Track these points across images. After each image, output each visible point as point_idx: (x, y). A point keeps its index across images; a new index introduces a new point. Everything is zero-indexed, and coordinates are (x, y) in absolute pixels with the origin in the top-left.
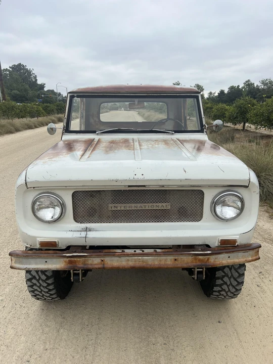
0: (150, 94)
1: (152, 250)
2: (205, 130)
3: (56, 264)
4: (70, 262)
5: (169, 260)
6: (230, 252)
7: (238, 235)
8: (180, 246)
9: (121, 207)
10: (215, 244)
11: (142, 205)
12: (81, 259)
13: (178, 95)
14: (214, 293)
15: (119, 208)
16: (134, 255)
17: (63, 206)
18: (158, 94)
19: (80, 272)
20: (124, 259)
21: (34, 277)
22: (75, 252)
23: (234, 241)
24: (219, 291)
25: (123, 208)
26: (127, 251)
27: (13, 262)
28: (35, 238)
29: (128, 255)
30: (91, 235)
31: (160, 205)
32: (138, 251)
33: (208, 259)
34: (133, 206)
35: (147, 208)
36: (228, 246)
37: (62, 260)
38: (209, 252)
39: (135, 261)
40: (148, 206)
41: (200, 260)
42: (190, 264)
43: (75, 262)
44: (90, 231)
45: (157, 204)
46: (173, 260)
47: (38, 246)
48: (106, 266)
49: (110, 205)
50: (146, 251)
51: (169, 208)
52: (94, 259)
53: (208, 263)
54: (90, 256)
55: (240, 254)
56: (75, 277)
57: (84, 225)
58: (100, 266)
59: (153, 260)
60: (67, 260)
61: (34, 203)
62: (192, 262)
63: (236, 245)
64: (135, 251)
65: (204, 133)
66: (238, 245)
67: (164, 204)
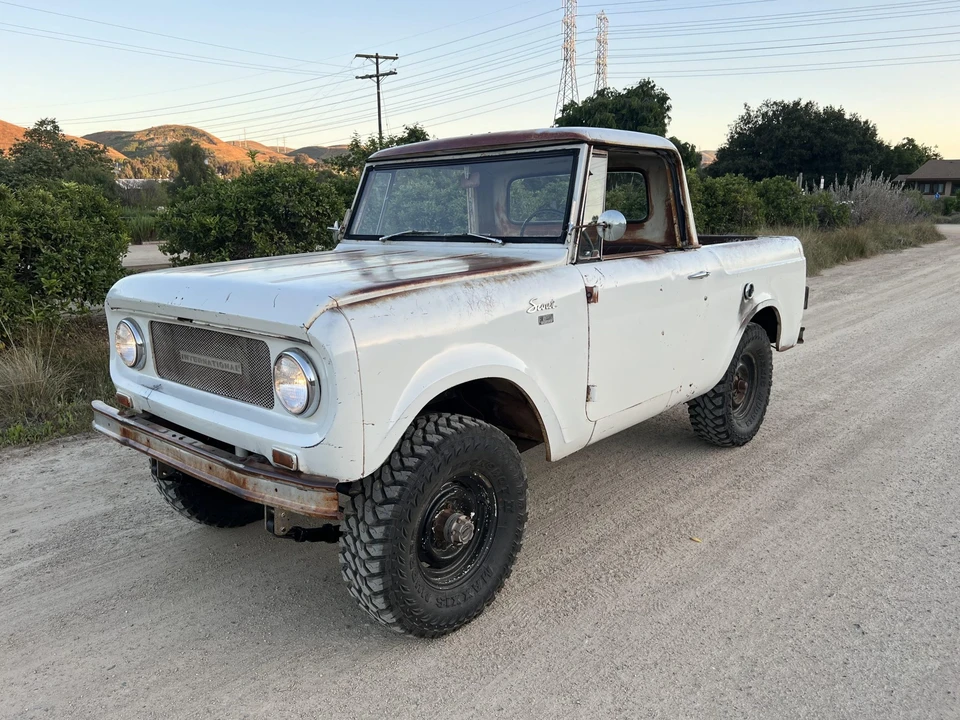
0: (488, 154)
2: (568, 238)
6: (276, 479)
7: (298, 448)
9: (191, 358)
11: (211, 359)
13: (538, 150)
15: (189, 360)
16: (169, 441)
18: (502, 153)
20: (166, 446)
23: (290, 461)
30: (153, 396)
31: (230, 364)
32: (179, 435)
34: (202, 360)
36: (283, 468)
37: (118, 426)
38: (241, 466)
39: (175, 453)
40: (217, 364)
41: (236, 481)
42: (224, 484)
43: (128, 434)
46: (207, 467)
50: (185, 438)
51: (240, 373)
55: (294, 490)
58: (145, 448)
59: (188, 458)
62: (227, 480)
63: (294, 468)
64: (174, 436)
65: (565, 246)
66: (298, 472)
67: (234, 364)
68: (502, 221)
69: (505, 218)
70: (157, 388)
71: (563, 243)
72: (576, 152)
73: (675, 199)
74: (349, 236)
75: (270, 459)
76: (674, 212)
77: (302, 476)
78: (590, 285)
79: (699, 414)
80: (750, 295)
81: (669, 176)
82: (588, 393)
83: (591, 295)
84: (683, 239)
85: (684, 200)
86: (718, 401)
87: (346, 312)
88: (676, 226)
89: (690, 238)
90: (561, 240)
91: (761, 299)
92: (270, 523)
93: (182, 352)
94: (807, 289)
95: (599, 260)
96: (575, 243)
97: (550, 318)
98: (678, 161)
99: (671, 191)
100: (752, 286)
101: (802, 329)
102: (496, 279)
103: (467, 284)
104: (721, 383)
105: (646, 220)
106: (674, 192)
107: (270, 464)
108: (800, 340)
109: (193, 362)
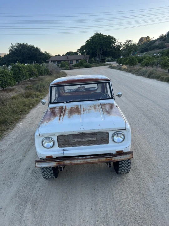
1: (89, 157)
2: (113, 98)
3: (53, 164)
4: (58, 163)
5: (96, 160)
7: (123, 149)
8: (101, 154)
9: (76, 140)
10: (114, 152)
11: (85, 139)
12: (62, 162)
14: (119, 173)
15: (75, 141)
16: (82, 159)
17: (54, 142)
19: (62, 167)
20: (79, 161)
21: (45, 171)
22: (60, 159)
23: (122, 151)
24: (121, 172)
25: (77, 141)
26: (80, 158)
27: (36, 165)
28: (44, 155)
29: (80, 159)
30: (65, 152)
31: (92, 138)
32: (84, 157)
33: (112, 159)
34: (81, 140)
35: (87, 140)
36: (120, 153)
37: (55, 162)
38: (112, 156)
39: (83, 161)
40: (87, 139)
41: (108, 159)
43: (60, 163)
44: (65, 151)
45: (91, 138)
46: (98, 160)
47: (45, 158)
48: (72, 164)
49: (72, 140)
50: (87, 157)
51: (96, 139)
52: (67, 162)
54: (66, 161)
55: (125, 156)
56: (60, 169)
57: (62, 149)
58: (70, 164)
59: (90, 160)
60: (57, 162)
61: (42, 141)
62: (106, 160)
69: (63, 91)
70: (64, 150)
72: (109, 82)
74: (51, 103)
77: (124, 153)
105: (97, 89)
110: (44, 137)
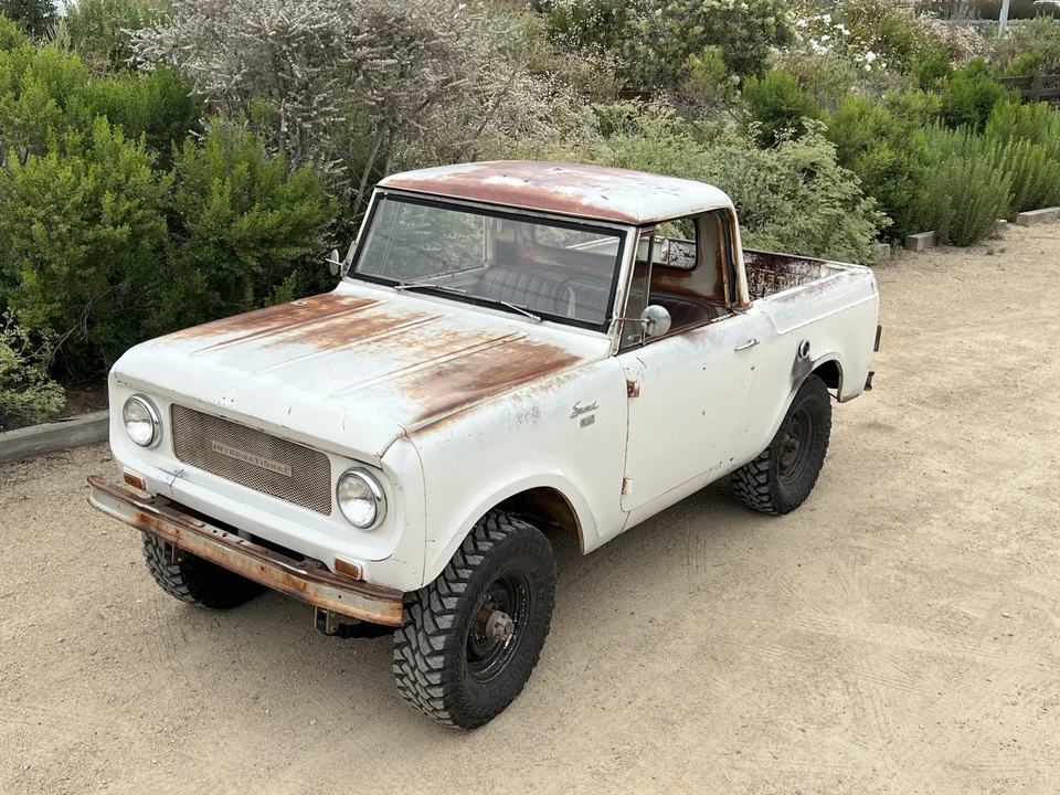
0: (525, 213)
1: (237, 539)
3: (128, 516)
4: (143, 518)
5: (254, 565)
6: (342, 587)
7: (363, 560)
9: (227, 450)
11: (252, 457)
12: (154, 518)
15: (225, 452)
16: (209, 536)
17: (155, 423)
20: (202, 539)
22: (151, 504)
23: (355, 571)
26: (207, 526)
27: (91, 493)
29: (205, 533)
30: (179, 484)
31: (277, 464)
32: (220, 533)
34: (241, 455)
36: (347, 576)
37: (134, 510)
38: (304, 572)
39: (214, 548)
40: (261, 462)
41: (294, 583)
42: (279, 585)
43: (148, 519)
44: (182, 476)
45: (273, 463)
46: (259, 568)
48: (180, 542)
50: (231, 536)
51: (290, 475)
52: (169, 525)
53: (303, 595)
55: (359, 599)
57: (182, 466)
58: (173, 539)
59: (235, 557)
60: (141, 512)
62: (284, 583)
63: (358, 578)
64: (215, 532)
65: (607, 336)
66: (362, 581)
67: (283, 466)
68: (525, 240)
69: (529, 237)
70: (180, 474)
71: (606, 333)
72: (623, 235)
73: (726, 256)
74: (354, 275)
75: (332, 567)
76: (724, 270)
77: (366, 586)
78: (631, 380)
79: (741, 480)
80: (805, 354)
81: (721, 231)
82: (624, 486)
83: (632, 390)
84: (732, 299)
85: (736, 258)
86: (763, 466)
87: (414, 440)
88: (726, 285)
89: (740, 300)
90: (603, 328)
91: (818, 356)
92: (321, 622)
93: (214, 442)
94: (879, 329)
95: (641, 345)
96: (618, 332)
97: (591, 420)
98: (732, 217)
99: (722, 248)
100: (807, 344)
101: (871, 374)
102: (542, 388)
103: (516, 397)
104: (767, 449)
105: (694, 268)
106: (725, 249)
107: (329, 570)
108: (868, 386)
109: (228, 454)
110: (137, 392)
